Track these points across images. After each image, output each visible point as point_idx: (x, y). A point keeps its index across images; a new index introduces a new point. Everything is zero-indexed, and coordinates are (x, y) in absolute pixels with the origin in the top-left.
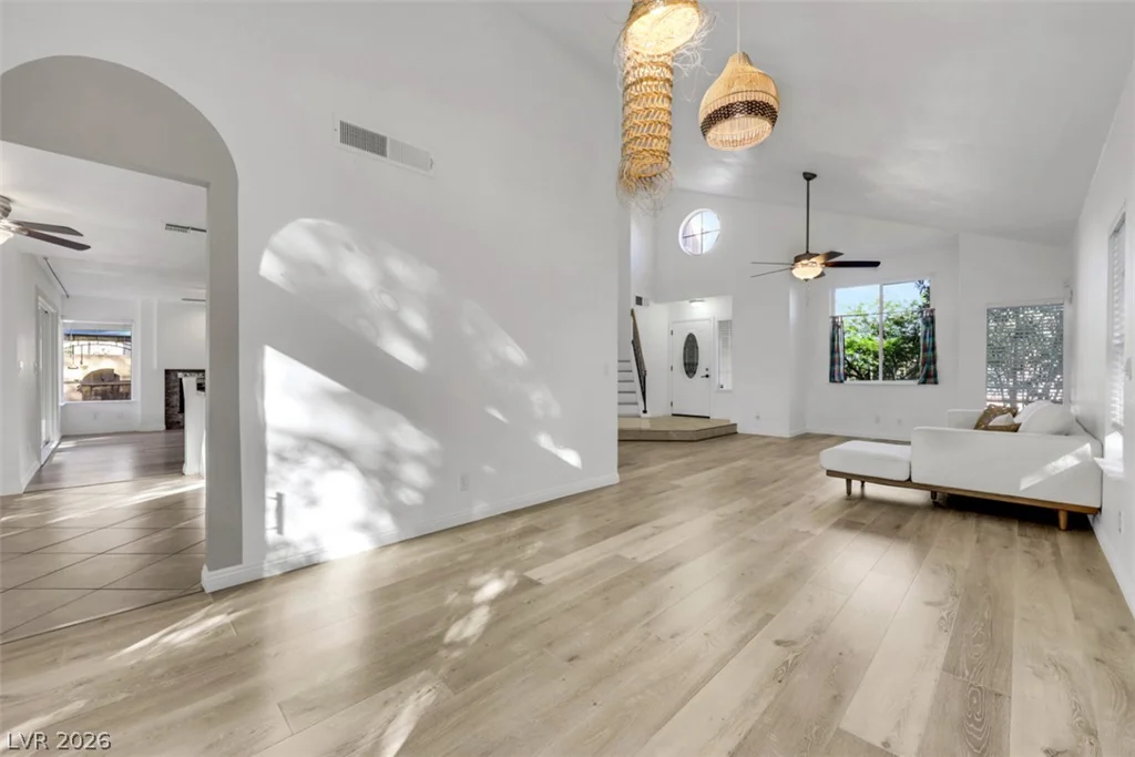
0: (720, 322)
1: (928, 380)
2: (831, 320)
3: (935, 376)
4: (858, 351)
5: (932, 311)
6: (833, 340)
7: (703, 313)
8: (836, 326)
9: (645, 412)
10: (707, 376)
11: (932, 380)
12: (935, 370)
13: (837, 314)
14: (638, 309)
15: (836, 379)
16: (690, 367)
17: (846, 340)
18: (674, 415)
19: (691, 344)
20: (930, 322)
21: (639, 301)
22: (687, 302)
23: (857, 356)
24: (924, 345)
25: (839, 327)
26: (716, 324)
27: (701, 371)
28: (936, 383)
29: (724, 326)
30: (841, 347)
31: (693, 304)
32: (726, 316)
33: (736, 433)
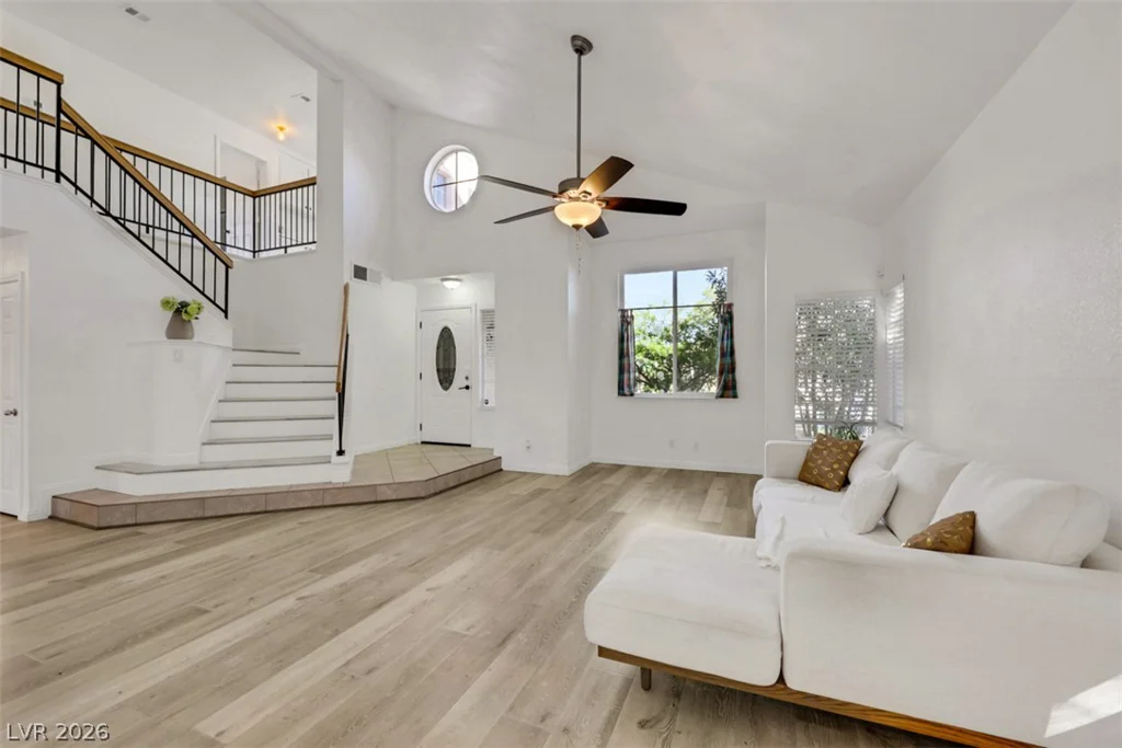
0: (483, 312)
1: (727, 393)
2: (619, 314)
3: (734, 387)
4: (647, 356)
5: (730, 306)
6: (622, 340)
7: (462, 297)
8: (626, 320)
9: (341, 453)
10: (467, 387)
11: (731, 393)
12: (734, 380)
13: (626, 307)
14: (356, 284)
15: (626, 391)
16: (446, 375)
17: (637, 344)
18: (423, 443)
19: (446, 340)
20: (727, 318)
21: (360, 273)
22: (436, 281)
23: (646, 360)
24: (722, 348)
25: (629, 323)
26: (479, 315)
27: (458, 380)
28: (735, 396)
29: (489, 320)
30: (631, 350)
31: (448, 284)
32: (489, 303)
33: (501, 470)
